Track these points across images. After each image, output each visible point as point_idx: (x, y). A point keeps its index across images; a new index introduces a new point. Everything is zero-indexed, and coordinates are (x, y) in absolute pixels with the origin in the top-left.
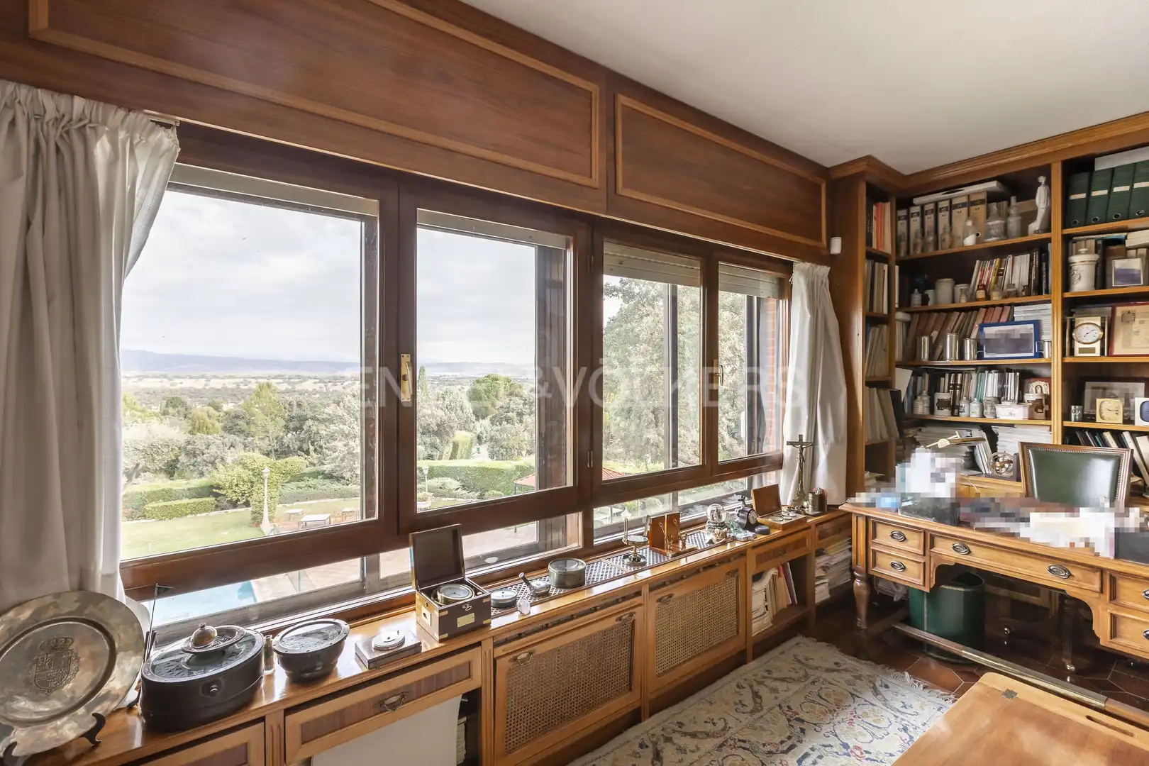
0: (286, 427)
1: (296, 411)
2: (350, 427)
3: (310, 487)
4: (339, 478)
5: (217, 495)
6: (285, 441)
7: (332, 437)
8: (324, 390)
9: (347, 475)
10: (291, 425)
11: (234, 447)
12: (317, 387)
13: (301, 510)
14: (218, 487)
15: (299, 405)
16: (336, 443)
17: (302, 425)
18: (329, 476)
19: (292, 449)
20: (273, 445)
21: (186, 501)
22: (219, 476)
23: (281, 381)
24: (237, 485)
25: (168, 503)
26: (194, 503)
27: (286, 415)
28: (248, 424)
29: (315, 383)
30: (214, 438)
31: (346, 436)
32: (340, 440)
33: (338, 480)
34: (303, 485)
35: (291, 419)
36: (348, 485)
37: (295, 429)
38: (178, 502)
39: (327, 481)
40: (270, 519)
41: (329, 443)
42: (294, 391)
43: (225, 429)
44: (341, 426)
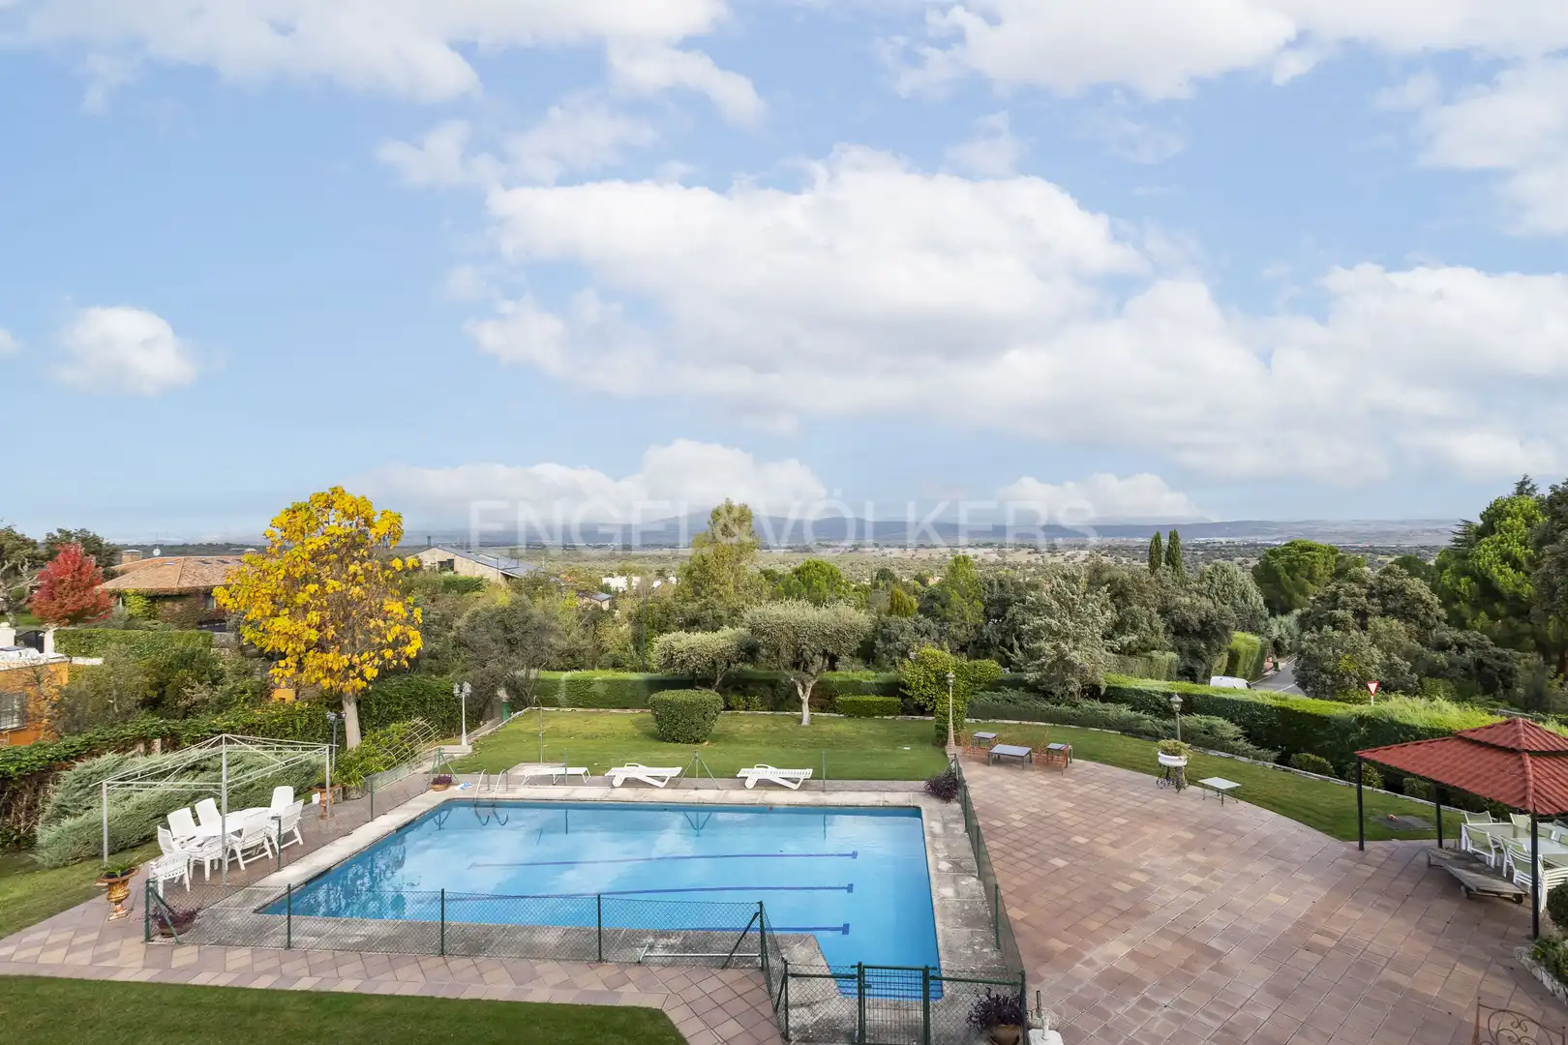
0: (986, 612)
1: (997, 592)
2: (1059, 621)
3: (1010, 701)
4: (1047, 694)
5: (904, 696)
6: (984, 631)
7: (1036, 634)
8: (1040, 562)
9: (1058, 691)
10: (992, 611)
11: (929, 635)
12: (1032, 558)
13: (994, 735)
14: (904, 686)
15: (1001, 585)
16: (1042, 644)
17: (1004, 612)
18: (1033, 688)
19: (992, 642)
20: (970, 635)
21: (873, 698)
22: (907, 672)
23: (991, 550)
24: (924, 686)
25: (856, 698)
26: (881, 702)
27: (986, 598)
28: (943, 607)
29: (1029, 553)
30: (907, 623)
31: (1054, 634)
32: (1047, 640)
33: (1046, 696)
34: (999, 698)
35: (990, 604)
36: (1059, 705)
37: (998, 617)
38: (866, 698)
39: (1032, 696)
40: (958, 742)
41: (1032, 642)
42: (1005, 564)
43: (920, 610)
44: (1048, 620)
